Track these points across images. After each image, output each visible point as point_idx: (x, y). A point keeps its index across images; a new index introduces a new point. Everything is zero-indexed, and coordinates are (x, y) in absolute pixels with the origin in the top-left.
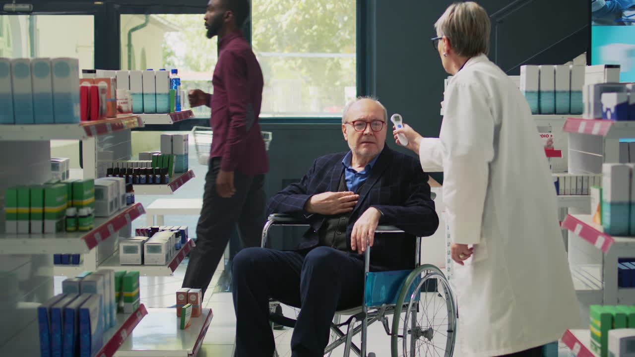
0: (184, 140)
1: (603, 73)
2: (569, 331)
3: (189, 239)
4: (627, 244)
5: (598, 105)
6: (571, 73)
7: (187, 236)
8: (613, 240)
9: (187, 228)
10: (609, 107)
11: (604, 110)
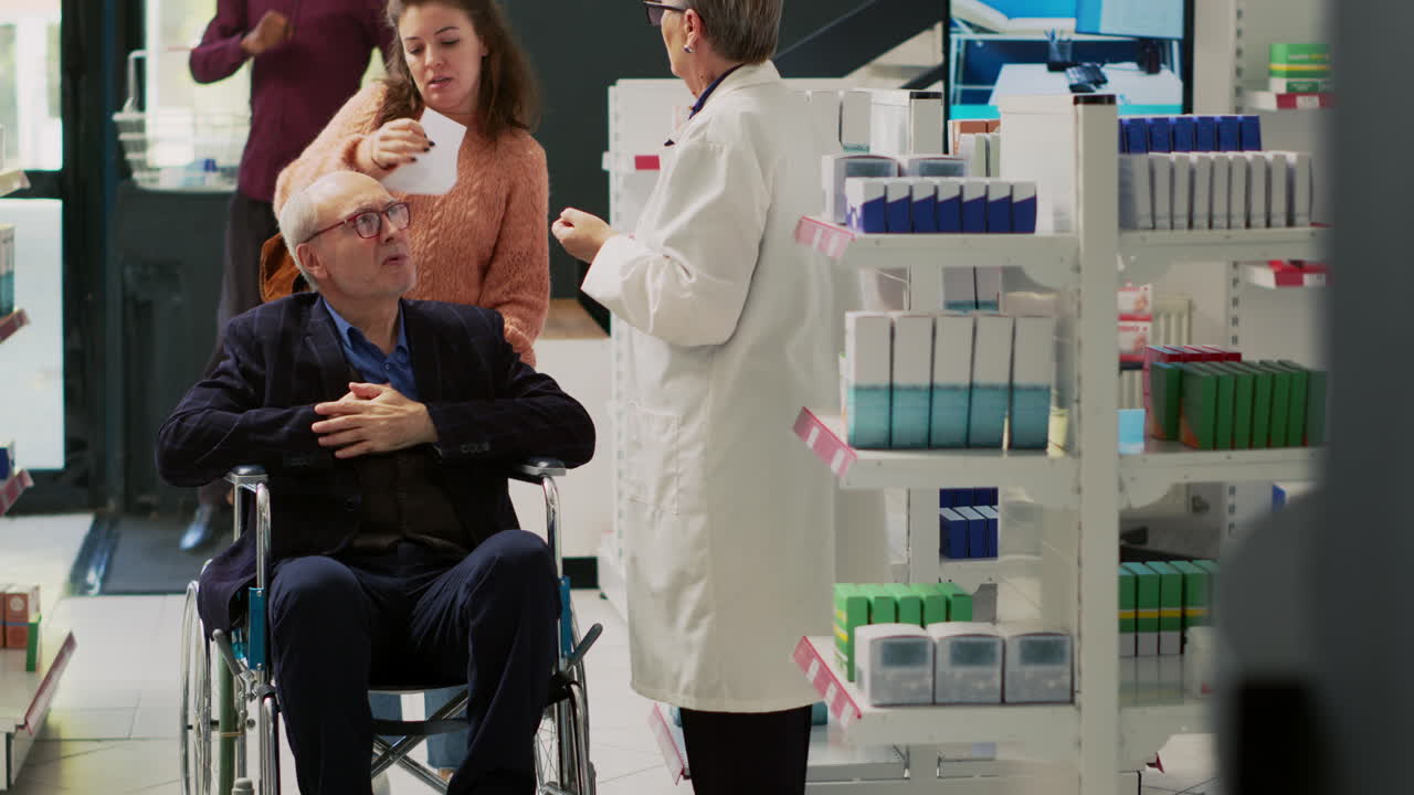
0: (5, 241)
1: (908, 109)
2: (807, 641)
3: (17, 470)
4: (879, 463)
5: (840, 199)
6: (841, 108)
7: (13, 463)
8: (855, 455)
9: (12, 445)
10: (854, 206)
11: (849, 211)
